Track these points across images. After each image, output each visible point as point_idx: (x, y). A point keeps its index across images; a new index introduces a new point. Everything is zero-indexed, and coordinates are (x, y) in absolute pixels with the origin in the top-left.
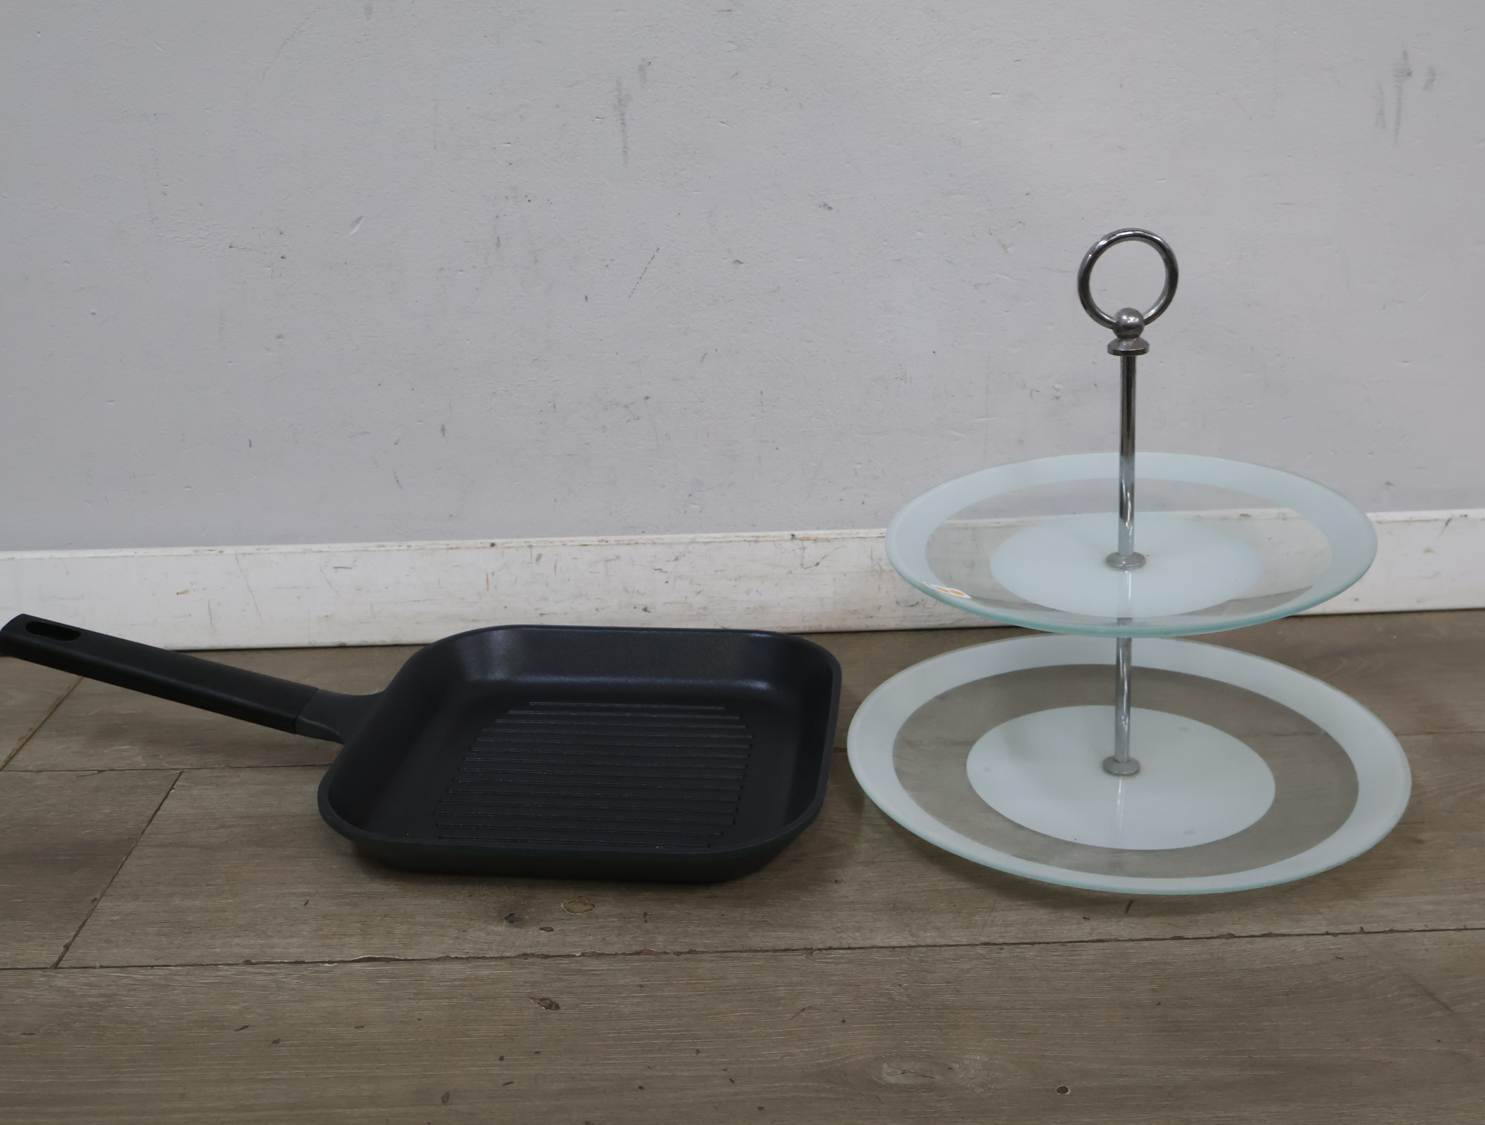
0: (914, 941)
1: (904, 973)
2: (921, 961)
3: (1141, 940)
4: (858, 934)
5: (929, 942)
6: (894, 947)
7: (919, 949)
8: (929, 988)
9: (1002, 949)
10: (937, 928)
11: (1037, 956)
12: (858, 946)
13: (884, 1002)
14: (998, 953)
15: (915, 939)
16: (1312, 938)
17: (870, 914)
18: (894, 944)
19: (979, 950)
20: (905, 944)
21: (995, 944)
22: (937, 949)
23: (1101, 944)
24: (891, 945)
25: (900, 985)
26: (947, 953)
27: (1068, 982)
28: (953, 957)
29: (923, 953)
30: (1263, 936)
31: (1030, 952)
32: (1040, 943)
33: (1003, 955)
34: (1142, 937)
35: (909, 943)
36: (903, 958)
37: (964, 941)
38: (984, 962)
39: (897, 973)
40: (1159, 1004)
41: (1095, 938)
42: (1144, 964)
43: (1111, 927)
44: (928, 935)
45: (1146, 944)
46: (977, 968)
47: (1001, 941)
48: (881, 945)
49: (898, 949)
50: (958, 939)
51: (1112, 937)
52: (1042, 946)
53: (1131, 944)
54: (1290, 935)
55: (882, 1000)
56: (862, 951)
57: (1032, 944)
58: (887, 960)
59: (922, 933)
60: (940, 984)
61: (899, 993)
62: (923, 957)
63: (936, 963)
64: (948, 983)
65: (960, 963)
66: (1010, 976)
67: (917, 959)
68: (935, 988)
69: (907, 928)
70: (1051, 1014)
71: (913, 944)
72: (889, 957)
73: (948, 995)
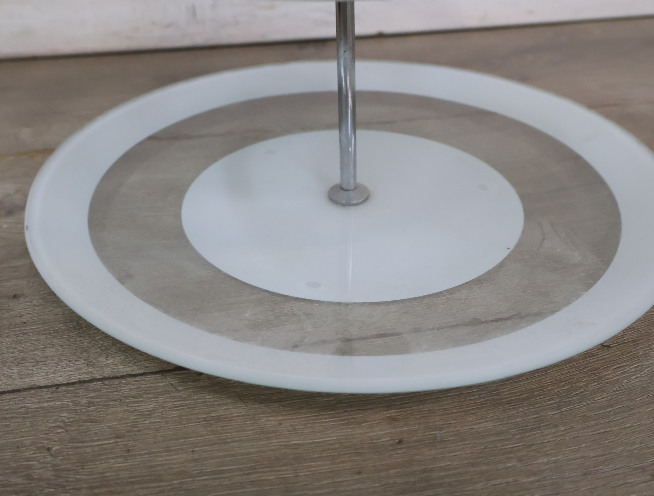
0: (88, 373)
1: (61, 427)
2: (89, 404)
4: (16, 369)
5: (108, 372)
6: (58, 386)
7: (91, 385)
8: (88, 450)
12: (10, 388)
13: (16, 484)
15: (90, 370)
17: (42, 338)
18: (61, 380)
20: (74, 379)
22: (116, 381)
24: (56, 383)
25: (49, 449)
26: (127, 388)
28: (134, 393)
29: (95, 391)
35: (82, 377)
36: (66, 401)
38: (174, 397)
39: (50, 428)
40: (400, 442)
44: (110, 361)
46: (163, 407)
48: (42, 384)
49: (64, 388)
55: (14, 479)
56: (12, 396)
58: (43, 408)
59: (101, 359)
60: (105, 439)
61: (43, 463)
62: (93, 397)
63: (109, 405)
64: (117, 437)
65: (142, 401)
66: (205, 416)
67: (84, 401)
68: (96, 449)
69: (85, 355)
70: (253, 477)
71: (86, 377)
72: (47, 402)
73: (113, 458)
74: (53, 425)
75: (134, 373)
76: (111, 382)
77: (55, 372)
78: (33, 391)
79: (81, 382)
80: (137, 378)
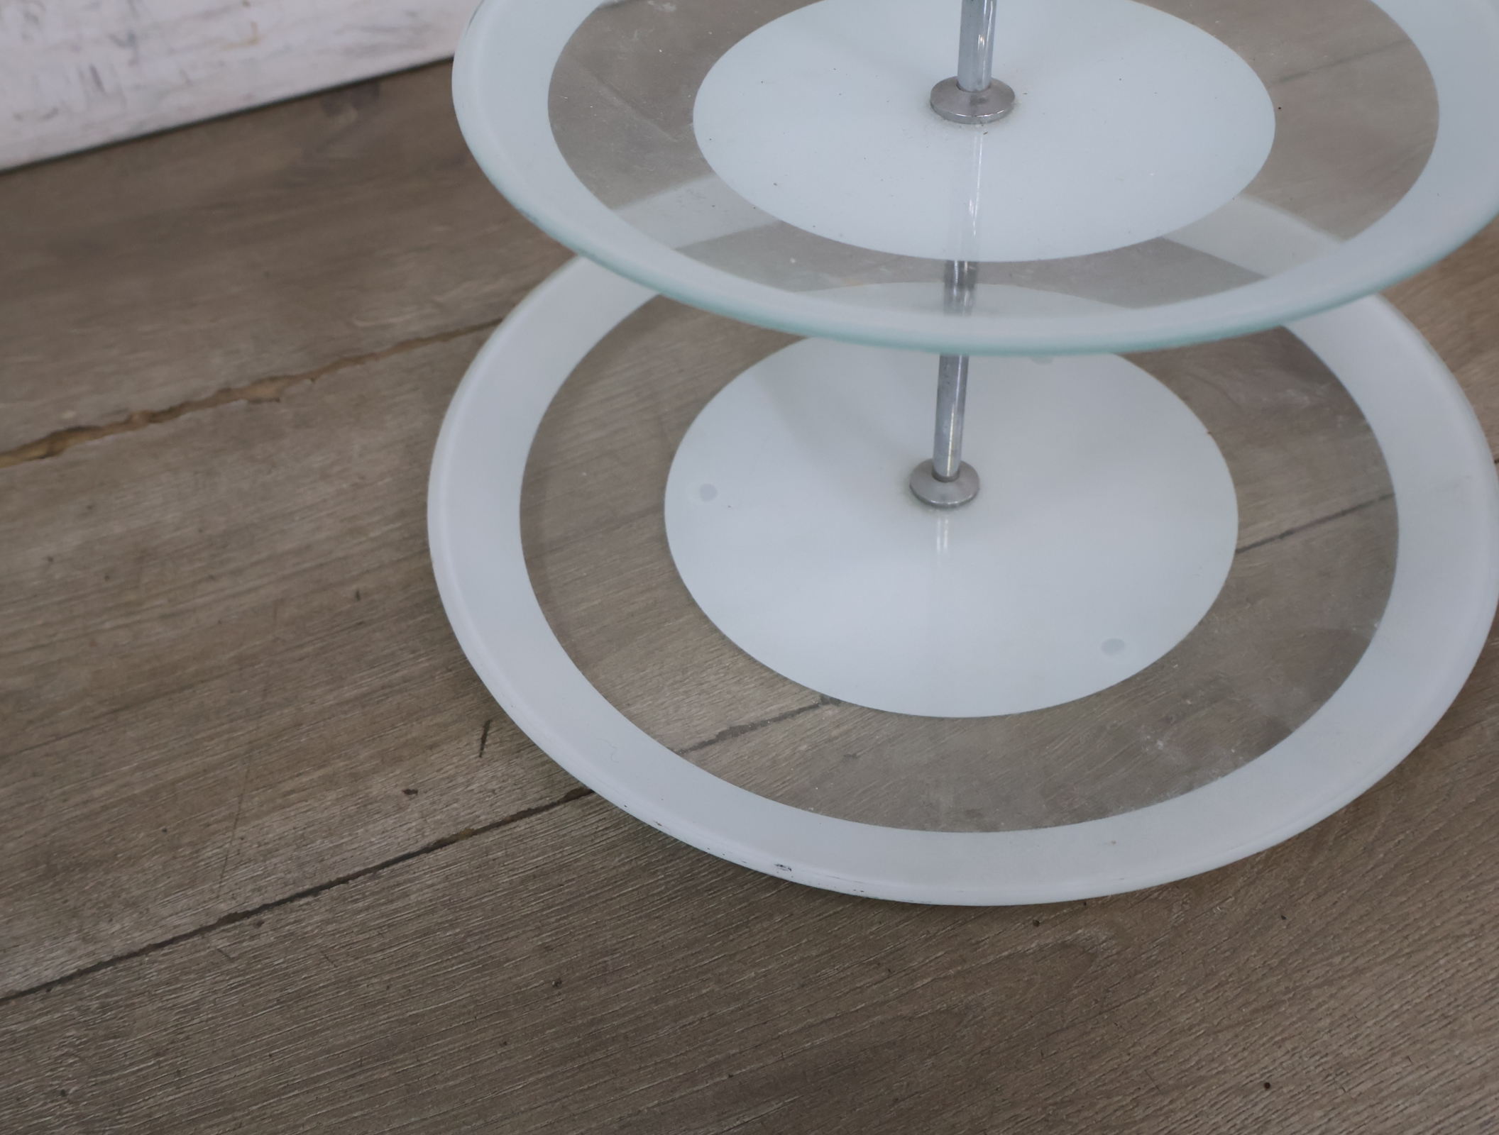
0: (88, 955)
1: (68, 1055)
2: (104, 1008)
3: (513, 819)
5: (119, 947)
6: (48, 986)
7: (98, 975)
8: (121, 1084)
9: (260, 924)
10: (132, 904)
11: (328, 922)
14: (252, 938)
15: (91, 948)
16: (800, 719)
18: (49, 975)
19: (218, 941)
20: (70, 969)
21: (247, 914)
22: (135, 961)
23: (441, 853)
24: (43, 981)
25: (63, 1093)
26: (154, 969)
27: (387, 977)
28: (165, 976)
29: (106, 984)
30: (721, 737)
31: (313, 915)
32: (330, 885)
33: (263, 940)
34: (513, 812)
35: (80, 963)
36: (67, 1010)
37: (186, 923)
38: (228, 972)
39: (57, 1058)
40: (558, 984)
41: (431, 838)
42: (523, 881)
43: (457, 801)
44: (117, 927)
45: (522, 826)
46: (215, 992)
47: (257, 901)
48: (23, 986)
49: (58, 988)
50: (175, 921)
51: (461, 828)
52: (334, 891)
53: (495, 835)
54: (764, 724)
57: (315, 891)
58: (35, 1028)
59: (103, 925)
60: (143, 1061)
61: (61, 1116)
62: (106, 996)
63: (133, 1004)
64: (158, 1055)
65: (181, 988)
66: (278, 995)
67: (95, 1004)
68: (132, 1079)
69: (75, 922)
70: (361, 1079)
71: (86, 962)
72: (40, 1016)
73: (160, 1089)
74: (59, 1053)
75: (159, 941)
76: (128, 963)
77: (37, 962)
78: (13, 1003)
79: (82, 973)
80: (166, 950)
